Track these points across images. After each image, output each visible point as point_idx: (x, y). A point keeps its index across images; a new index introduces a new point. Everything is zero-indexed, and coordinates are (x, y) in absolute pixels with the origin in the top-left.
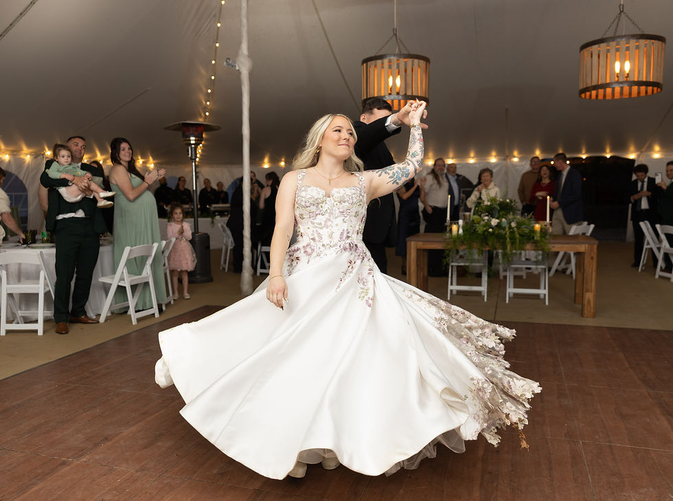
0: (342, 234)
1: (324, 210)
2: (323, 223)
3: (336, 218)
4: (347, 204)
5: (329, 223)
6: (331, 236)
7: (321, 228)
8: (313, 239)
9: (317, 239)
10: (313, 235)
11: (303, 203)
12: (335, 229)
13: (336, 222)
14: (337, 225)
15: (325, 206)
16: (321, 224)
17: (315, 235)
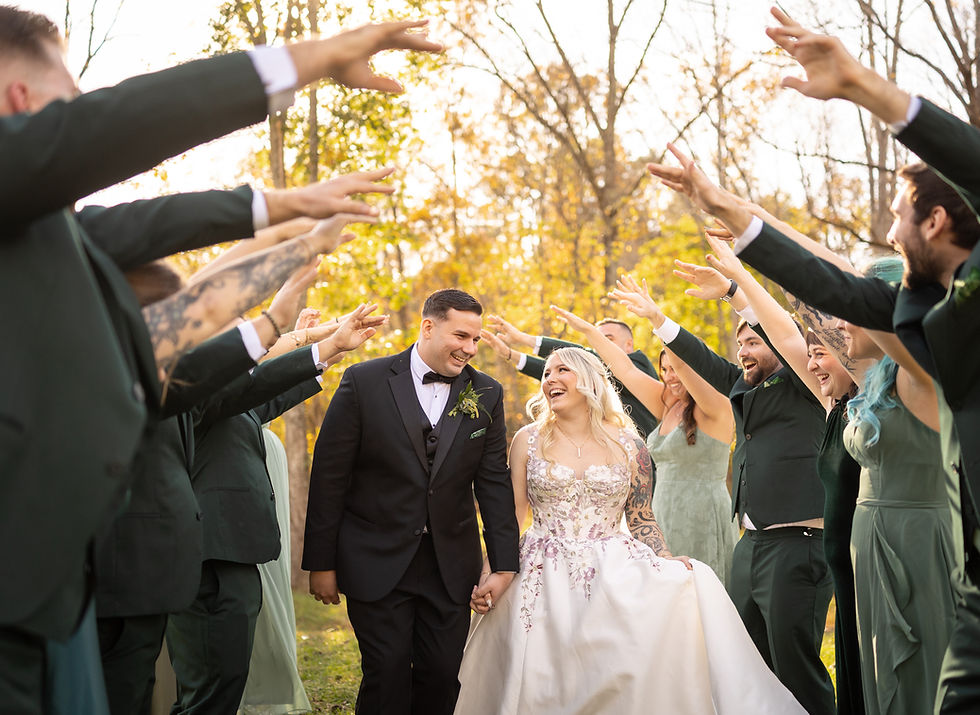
0: (592, 530)
1: (571, 495)
2: (568, 513)
3: (586, 507)
4: (602, 494)
5: (575, 515)
6: (576, 532)
7: (565, 519)
8: (554, 532)
9: (558, 531)
10: (553, 526)
11: (542, 485)
12: (582, 522)
13: (585, 512)
14: (586, 517)
15: (572, 492)
16: (564, 513)
17: (557, 526)
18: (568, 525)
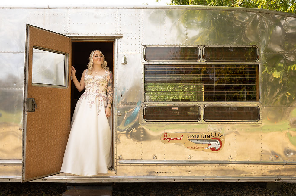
0: (96, 91)
3: (95, 85)
4: (99, 82)
5: (93, 87)
6: (93, 91)
8: (88, 91)
9: (89, 91)
12: (94, 89)
13: (95, 87)
14: (95, 88)
15: (92, 81)
16: (90, 87)
17: (89, 90)
18: (91, 89)
